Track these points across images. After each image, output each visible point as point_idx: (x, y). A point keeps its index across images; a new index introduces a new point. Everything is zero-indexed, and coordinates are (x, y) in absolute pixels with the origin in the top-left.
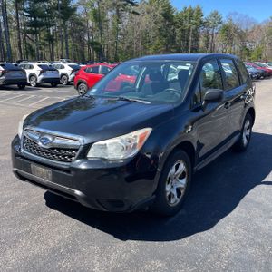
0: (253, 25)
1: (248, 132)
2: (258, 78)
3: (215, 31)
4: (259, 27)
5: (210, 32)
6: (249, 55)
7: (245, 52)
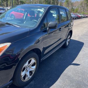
0: (76, 1)
1: (69, 40)
2: (76, 19)
3: (64, 2)
4: (78, 2)
5: (62, 2)
6: (74, 11)
7: (72, 10)
